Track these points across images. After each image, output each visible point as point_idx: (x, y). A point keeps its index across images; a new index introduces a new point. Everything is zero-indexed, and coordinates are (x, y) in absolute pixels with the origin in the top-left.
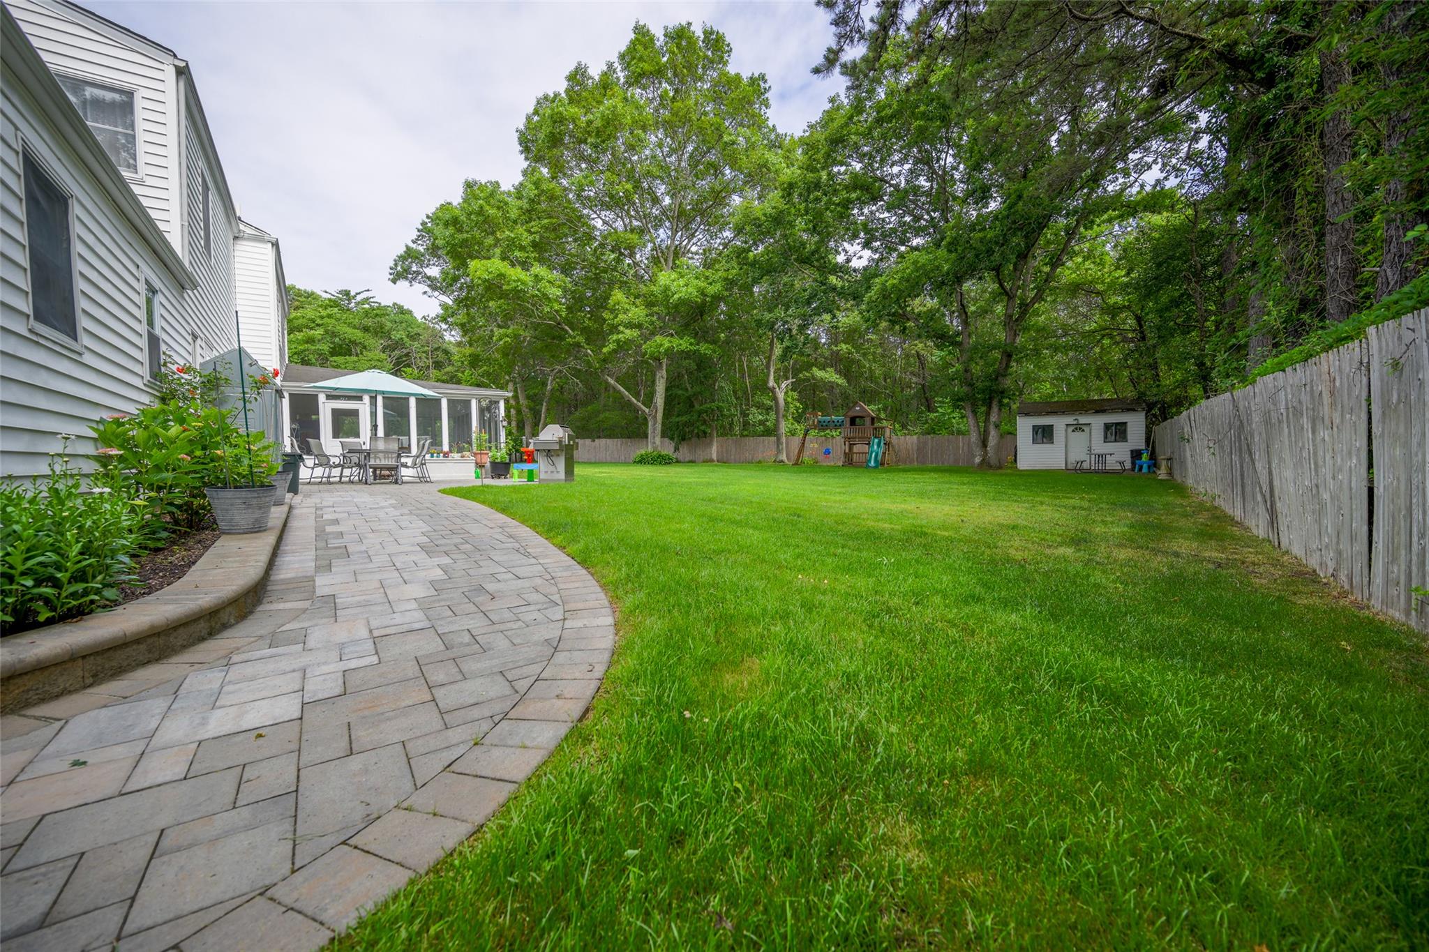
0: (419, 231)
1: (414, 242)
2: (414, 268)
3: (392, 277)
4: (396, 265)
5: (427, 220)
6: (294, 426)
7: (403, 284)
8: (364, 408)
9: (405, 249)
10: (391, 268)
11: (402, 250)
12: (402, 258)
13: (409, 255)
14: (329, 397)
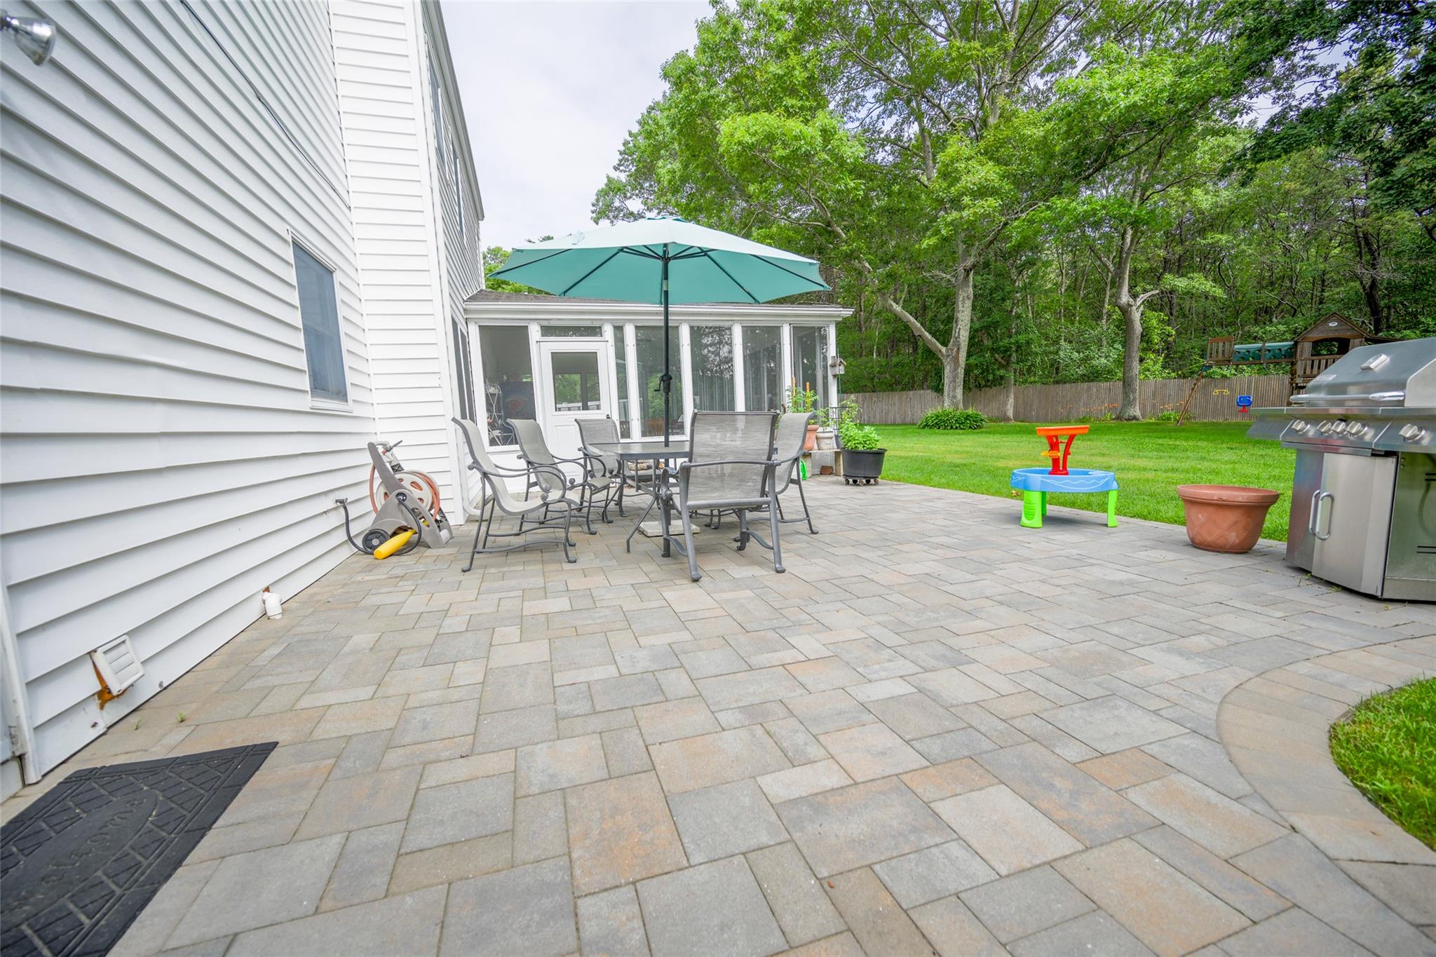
0: (621, 153)
1: (616, 169)
2: (617, 204)
3: (594, 215)
4: (598, 200)
5: (629, 139)
6: (492, 390)
7: (604, 223)
8: (603, 348)
9: (606, 181)
10: (593, 205)
11: (602, 184)
12: (602, 194)
13: (612, 189)
14: (548, 331)
